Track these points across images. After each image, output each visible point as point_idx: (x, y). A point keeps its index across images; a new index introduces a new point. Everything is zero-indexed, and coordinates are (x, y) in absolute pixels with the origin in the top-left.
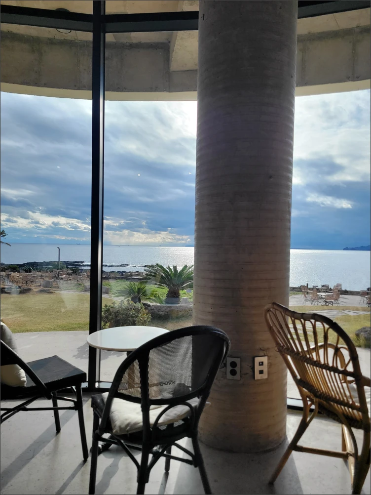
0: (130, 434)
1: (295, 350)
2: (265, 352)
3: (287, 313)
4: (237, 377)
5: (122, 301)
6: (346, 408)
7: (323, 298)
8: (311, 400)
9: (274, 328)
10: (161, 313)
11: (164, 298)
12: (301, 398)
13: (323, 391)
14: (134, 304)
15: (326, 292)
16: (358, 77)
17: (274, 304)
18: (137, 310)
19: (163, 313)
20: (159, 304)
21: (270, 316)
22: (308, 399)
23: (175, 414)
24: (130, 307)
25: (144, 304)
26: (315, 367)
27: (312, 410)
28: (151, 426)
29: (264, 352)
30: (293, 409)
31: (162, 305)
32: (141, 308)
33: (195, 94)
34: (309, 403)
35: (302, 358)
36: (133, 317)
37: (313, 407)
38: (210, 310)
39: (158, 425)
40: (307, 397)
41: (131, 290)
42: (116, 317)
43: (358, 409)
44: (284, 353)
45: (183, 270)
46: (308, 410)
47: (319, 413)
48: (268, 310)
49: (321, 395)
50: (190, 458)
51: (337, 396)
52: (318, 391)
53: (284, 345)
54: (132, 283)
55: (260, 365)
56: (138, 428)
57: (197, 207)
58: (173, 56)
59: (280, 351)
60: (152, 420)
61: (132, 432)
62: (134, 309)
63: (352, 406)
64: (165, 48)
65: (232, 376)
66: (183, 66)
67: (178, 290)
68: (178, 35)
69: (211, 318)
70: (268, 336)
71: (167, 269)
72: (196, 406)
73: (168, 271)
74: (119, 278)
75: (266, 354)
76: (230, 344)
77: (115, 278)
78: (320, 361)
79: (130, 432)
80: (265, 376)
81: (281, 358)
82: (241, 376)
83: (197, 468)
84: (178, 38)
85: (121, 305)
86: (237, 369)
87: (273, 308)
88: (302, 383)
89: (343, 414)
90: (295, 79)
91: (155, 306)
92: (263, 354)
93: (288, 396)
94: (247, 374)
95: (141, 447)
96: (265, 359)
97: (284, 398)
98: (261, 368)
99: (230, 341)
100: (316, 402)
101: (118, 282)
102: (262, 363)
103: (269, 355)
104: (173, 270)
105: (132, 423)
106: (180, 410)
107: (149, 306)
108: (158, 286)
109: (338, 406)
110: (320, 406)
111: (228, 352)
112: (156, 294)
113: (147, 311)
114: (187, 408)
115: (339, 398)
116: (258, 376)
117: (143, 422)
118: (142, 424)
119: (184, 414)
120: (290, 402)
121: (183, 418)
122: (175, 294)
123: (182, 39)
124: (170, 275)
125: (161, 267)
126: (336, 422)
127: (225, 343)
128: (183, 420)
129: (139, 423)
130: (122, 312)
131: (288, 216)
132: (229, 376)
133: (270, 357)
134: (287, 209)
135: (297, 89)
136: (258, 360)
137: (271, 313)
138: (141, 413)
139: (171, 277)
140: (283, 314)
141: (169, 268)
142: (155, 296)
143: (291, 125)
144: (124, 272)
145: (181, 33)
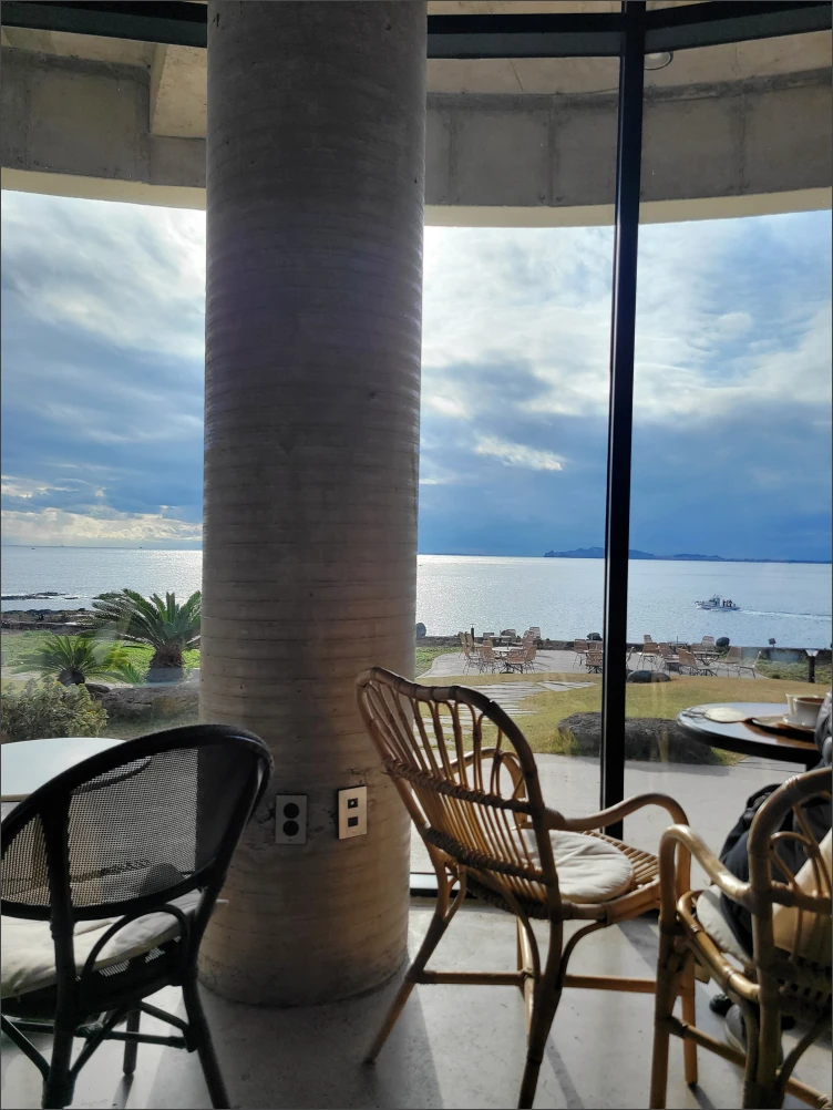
0: (21, 996)
1: (420, 768)
2: (362, 778)
3: (402, 688)
4: (300, 837)
5: (31, 682)
6: (518, 878)
7: (503, 659)
8: (454, 872)
9: (378, 722)
10: (134, 706)
11: (142, 670)
12: (432, 870)
13: (473, 848)
14: (64, 688)
15: (510, 645)
16: (559, 199)
17: (376, 669)
18: (69, 701)
19: (141, 707)
20: (131, 686)
21: (368, 696)
22: (448, 871)
23: (142, 937)
24: (51, 695)
25: (91, 688)
26: (458, 800)
27: (454, 894)
28: (79, 971)
29: (358, 776)
30: (421, 895)
31: (139, 686)
32: (82, 695)
33: (202, 194)
34: (450, 878)
35: (432, 783)
36: (59, 719)
37: (457, 886)
38: (237, 690)
39: (95, 968)
40: (446, 864)
41: (59, 653)
42: (14, 720)
43: (540, 878)
44: (397, 776)
45: (190, 604)
46: (448, 893)
47: (469, 896)
48: (365, 685)
49: (468, 857)
50: (178, 1033)
51: (500, 854)
52: (464, 850)
53: (398, 759)
54: (62, 638)
55: (350, 806)
56: (47, 979)
57: (208, 456)
58: (158, 101)
59: (390, 772)
60: (81, 955)
61: (27, 991)
62: (61, 700)
63: (529, 874)
64: (141, 81)
65: (288, 837)
66: (182, 127)
67: (178, 650)
68: (168, 52)
69: (240, 709)
70: (366, 741)
71: (150, 602)
72: (192, 913)
73: (154, 605)
74: (31, 627)
75: (363, 782)
76: (273, 764)
77: (22, 627)
78: (466, 785)
79: (21, 993)
80: (360, 829)
81: (393, 790)
82: (308, 836)
83: (195, 1053)
84: (167, 60)
85: (29, 690)
86: (300, 820)
87: (375, 680)
88: (435, 838)
89: (514, 891)
90: (424, 187)
91: (119, 691)
92: (357, 783)
93: (412, 870)
94: (322, 828)
95: (51, 1023)
96: (361, 794)
97: (404, 874)
98: (353, 813)
99: (272, 757)
100: (461, 873)
101: (27, 635)
102: (355, 801)
103: (370, 783)
104: (166, 604)
105: (29, 970)
106: (155, 923)
107: (106, 690)
108: (129, 643)
109: (503, 878)
110: (471, 882)
111: (270, 783)
112: (124, 662)
113: (99, 703)
114: (170, 919)
115: (505, 859)
116: (345, 832)
117: (57, 964)
118: (54, 969)
119: (163, 934)
120: (416, 882)
121: (162, 941)
122: (172, 661)
123: (178, 62)
124: (158, 617)
125: (136, 597)
126: (500, 911)
127: (260, 761)
128: (161, 947)
129: (47, 968)
130: (29, 707)
131: (410, 480)
132: (281, 838)
133: (373, 786)
134: (410, 466)
135: (428, 211)
136: (345, 795)
137: (370, 690)
138: (52, 942)
139: (161, 620)
140: (395, 692)
141: (156, 599)
142: (120, 667)
143: (415, 285)
144: (46, 612)
145: (174, 50)
